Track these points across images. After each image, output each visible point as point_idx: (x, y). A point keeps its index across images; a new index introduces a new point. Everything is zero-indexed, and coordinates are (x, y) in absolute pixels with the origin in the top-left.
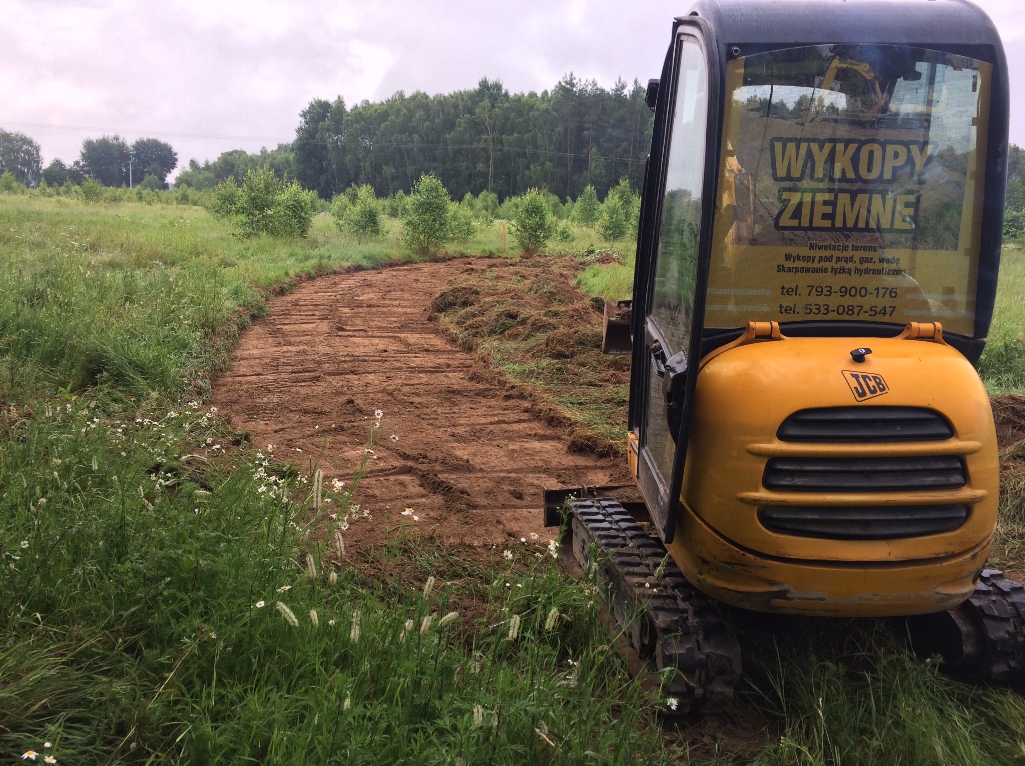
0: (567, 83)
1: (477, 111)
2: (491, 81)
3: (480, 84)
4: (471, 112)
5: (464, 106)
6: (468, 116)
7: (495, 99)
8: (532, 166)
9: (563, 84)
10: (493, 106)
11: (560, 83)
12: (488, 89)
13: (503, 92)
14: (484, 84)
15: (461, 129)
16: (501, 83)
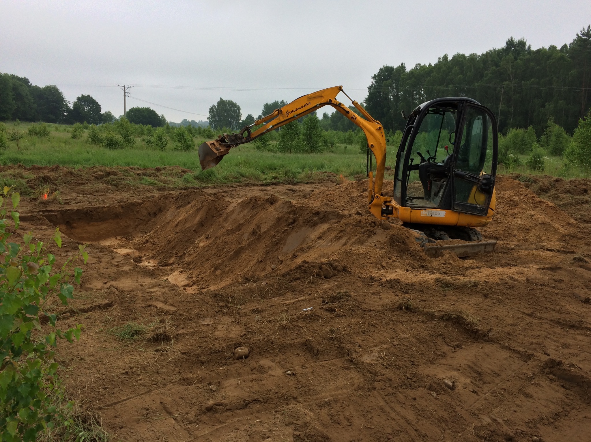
0: (584, 34)
1: (501, 64)
2: (516, 40)
3: (507, 43)
4: (497, 65)
5: (492, 61)
6: (494, 68)
7: (519, 54)
8: (547, 104)
9: (580, 35)
10: (516, 59)
11: (577, 35)
12: (514, 46)
13: (527, 47)
14: (510, 43)
15: (487, 78)
16: (525, 41)
